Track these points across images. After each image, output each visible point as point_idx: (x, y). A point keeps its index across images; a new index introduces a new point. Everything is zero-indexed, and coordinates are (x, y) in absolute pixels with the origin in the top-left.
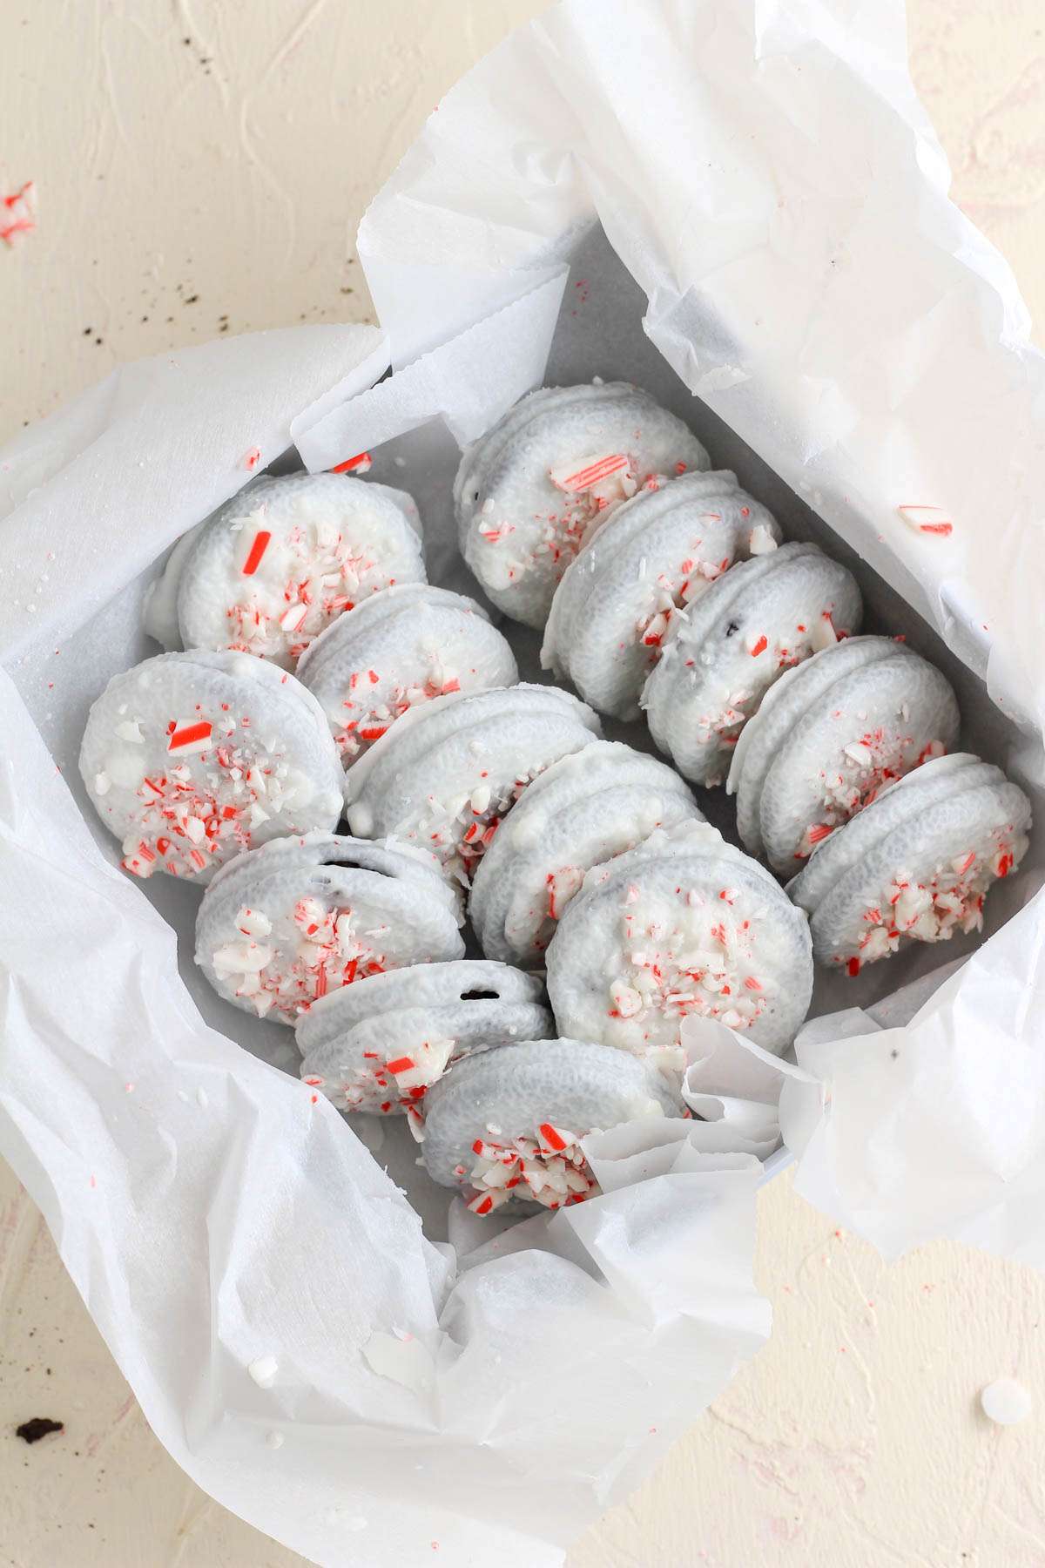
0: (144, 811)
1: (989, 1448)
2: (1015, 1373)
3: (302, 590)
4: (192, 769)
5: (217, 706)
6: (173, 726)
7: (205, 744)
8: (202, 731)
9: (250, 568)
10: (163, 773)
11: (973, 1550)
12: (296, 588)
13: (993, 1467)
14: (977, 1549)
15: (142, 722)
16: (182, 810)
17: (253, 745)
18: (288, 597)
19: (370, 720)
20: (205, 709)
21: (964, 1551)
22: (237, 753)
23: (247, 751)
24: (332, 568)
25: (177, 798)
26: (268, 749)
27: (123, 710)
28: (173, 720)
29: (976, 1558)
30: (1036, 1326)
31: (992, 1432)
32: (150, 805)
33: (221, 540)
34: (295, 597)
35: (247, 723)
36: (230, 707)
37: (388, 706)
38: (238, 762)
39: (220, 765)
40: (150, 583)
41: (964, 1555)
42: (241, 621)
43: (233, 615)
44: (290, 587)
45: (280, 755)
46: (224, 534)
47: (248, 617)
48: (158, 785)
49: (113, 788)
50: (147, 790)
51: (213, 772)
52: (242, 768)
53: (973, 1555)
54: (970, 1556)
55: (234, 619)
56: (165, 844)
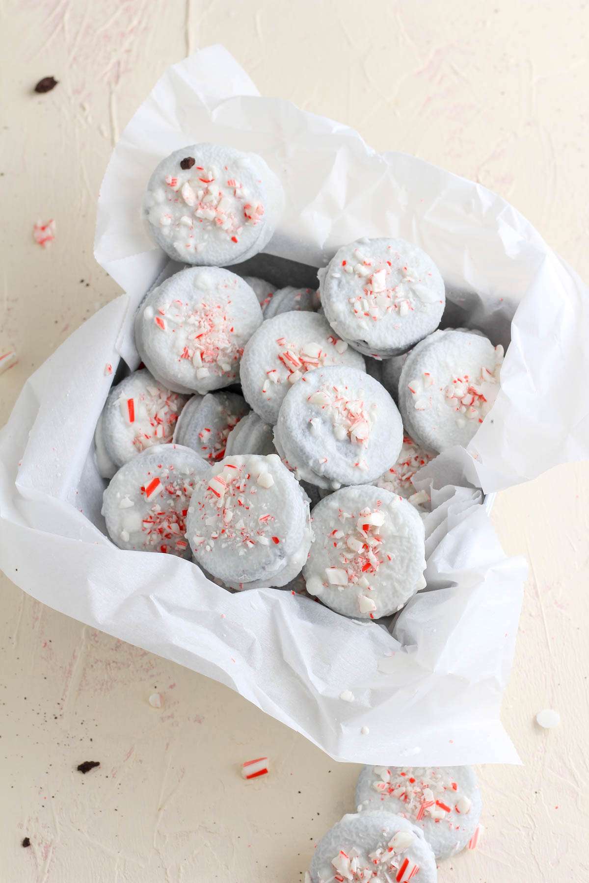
0: (149, 537)
1: (542, 742)
2: (551, 707)
3: (157, 419)
4: (159, 504)
5: (157, 468)
6: (143, 489)
7: (160, 488)
8: (156, 482)
9: (132, 419)
10: (148, 514)
11: (539, 790)
12: (154, 419)
13: (545, 751)
14: (542, 789)
15: (129, 496)
16: (165, 525)
17: (180, 476)
18: (153, 425)
19: (215, 451)
20: (152, 472)
21: (535, 791)
22: (175, 484)
23: (178, 480)
24: (163, 405)
25: (160, 522)
26: (186, 473)
27: (118, 495)
28: (141, 486)
29: (541, 793)
30: (559, 685)
31: (543, 735)
32: (150, 533)
33: (114, 414)
34: (155, 423)
35: (172, 468)
36: (162, 465)
37: (219, 443)
38: (177, 488)
39: (170, 495)
40: (93, 455)
41: (536, 793)
42: (141, 442)
43: (136, 442)
44: (151, 420)
45: (192, 474)
46: (114, 411)
47: (143, 439)
48: (149, 520)
49: (131, 534)
50: (146, 525)
51: (168, 500)
52: (180, 489)
53: (540, 791)
54: (539, 793)
55: (138, 444)
56: (164, 547)
